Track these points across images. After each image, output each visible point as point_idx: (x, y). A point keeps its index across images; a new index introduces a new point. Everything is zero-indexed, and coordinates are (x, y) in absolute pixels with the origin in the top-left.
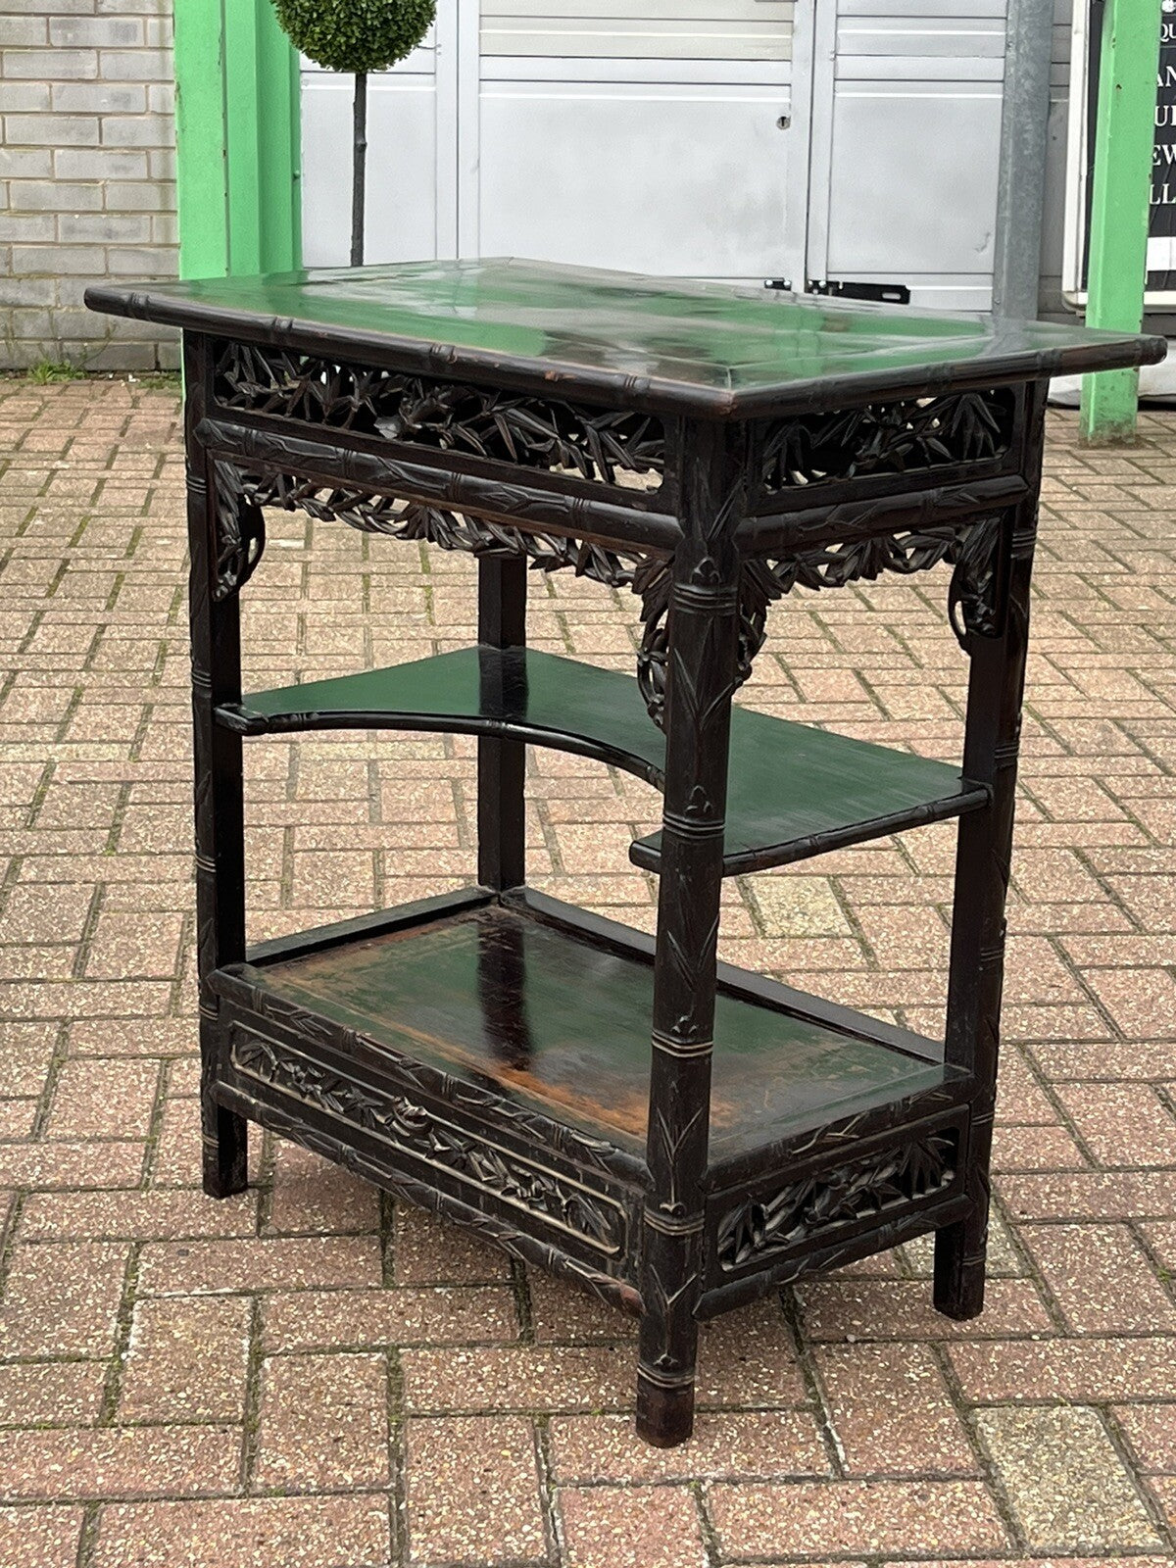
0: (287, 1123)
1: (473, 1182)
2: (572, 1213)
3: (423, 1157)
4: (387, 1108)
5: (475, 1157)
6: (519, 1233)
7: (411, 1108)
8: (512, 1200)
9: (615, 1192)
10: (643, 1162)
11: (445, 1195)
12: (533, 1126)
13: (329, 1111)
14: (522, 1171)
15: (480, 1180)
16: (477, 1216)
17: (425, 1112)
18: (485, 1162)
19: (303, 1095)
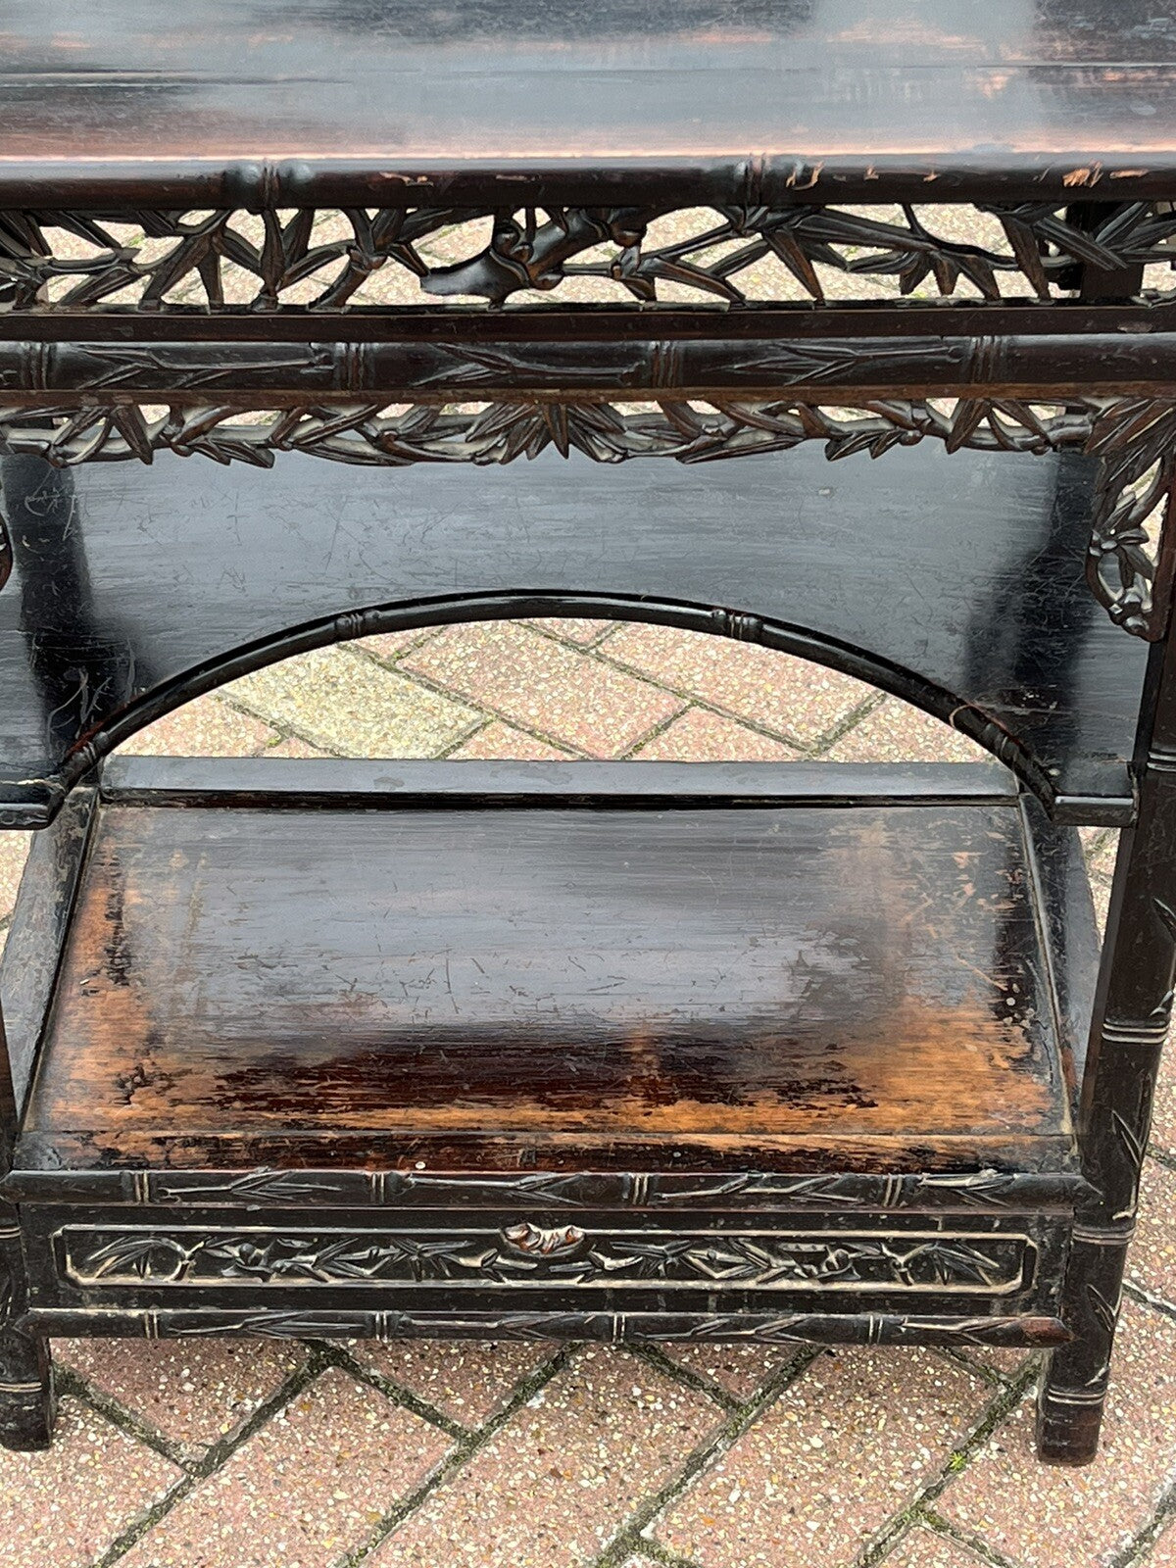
0: (236, 1319)
1: (691, 1284)
2: (923, 1268)
3: (573, 1283)
4: (477, 1245)
5: (697, 1257)
6: (797, 1317)
7: (547, 1234)
8: (784, 1284)
9: (1017, 1224)
10: (1076, 1176)
11: (625, 1315)
12: (836, 1191)
13: (333, 1282)
14: (805, 1247)
15: (710, 1278)
16: (704, 1320)
17: (579, 1232)
18: (720, 1256)
19: (265, 1276)
